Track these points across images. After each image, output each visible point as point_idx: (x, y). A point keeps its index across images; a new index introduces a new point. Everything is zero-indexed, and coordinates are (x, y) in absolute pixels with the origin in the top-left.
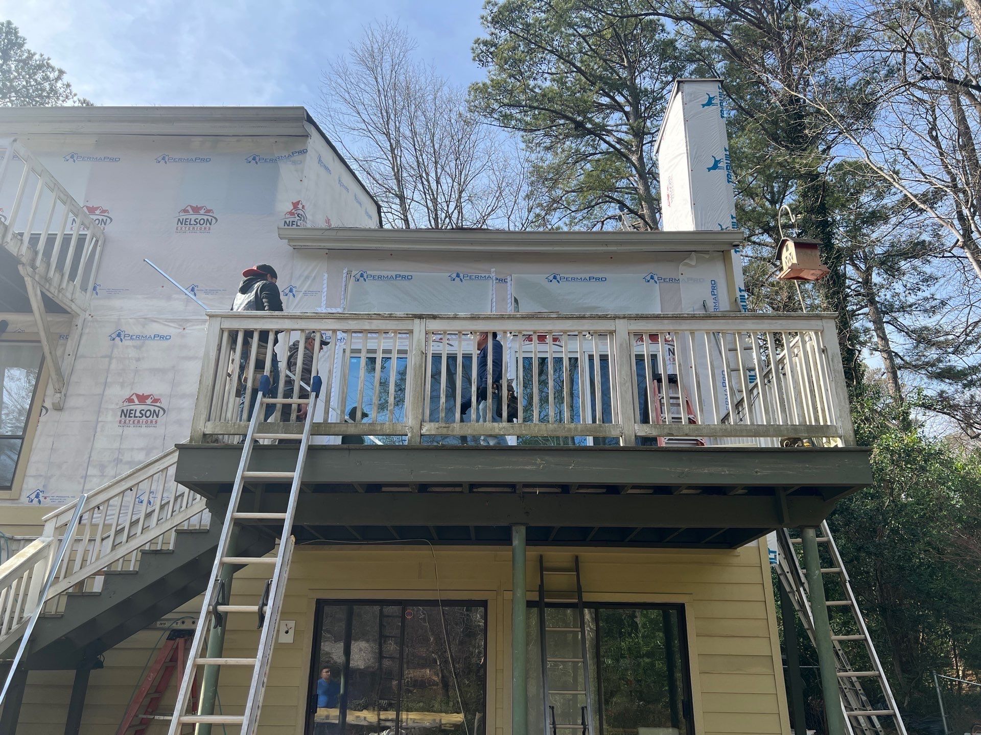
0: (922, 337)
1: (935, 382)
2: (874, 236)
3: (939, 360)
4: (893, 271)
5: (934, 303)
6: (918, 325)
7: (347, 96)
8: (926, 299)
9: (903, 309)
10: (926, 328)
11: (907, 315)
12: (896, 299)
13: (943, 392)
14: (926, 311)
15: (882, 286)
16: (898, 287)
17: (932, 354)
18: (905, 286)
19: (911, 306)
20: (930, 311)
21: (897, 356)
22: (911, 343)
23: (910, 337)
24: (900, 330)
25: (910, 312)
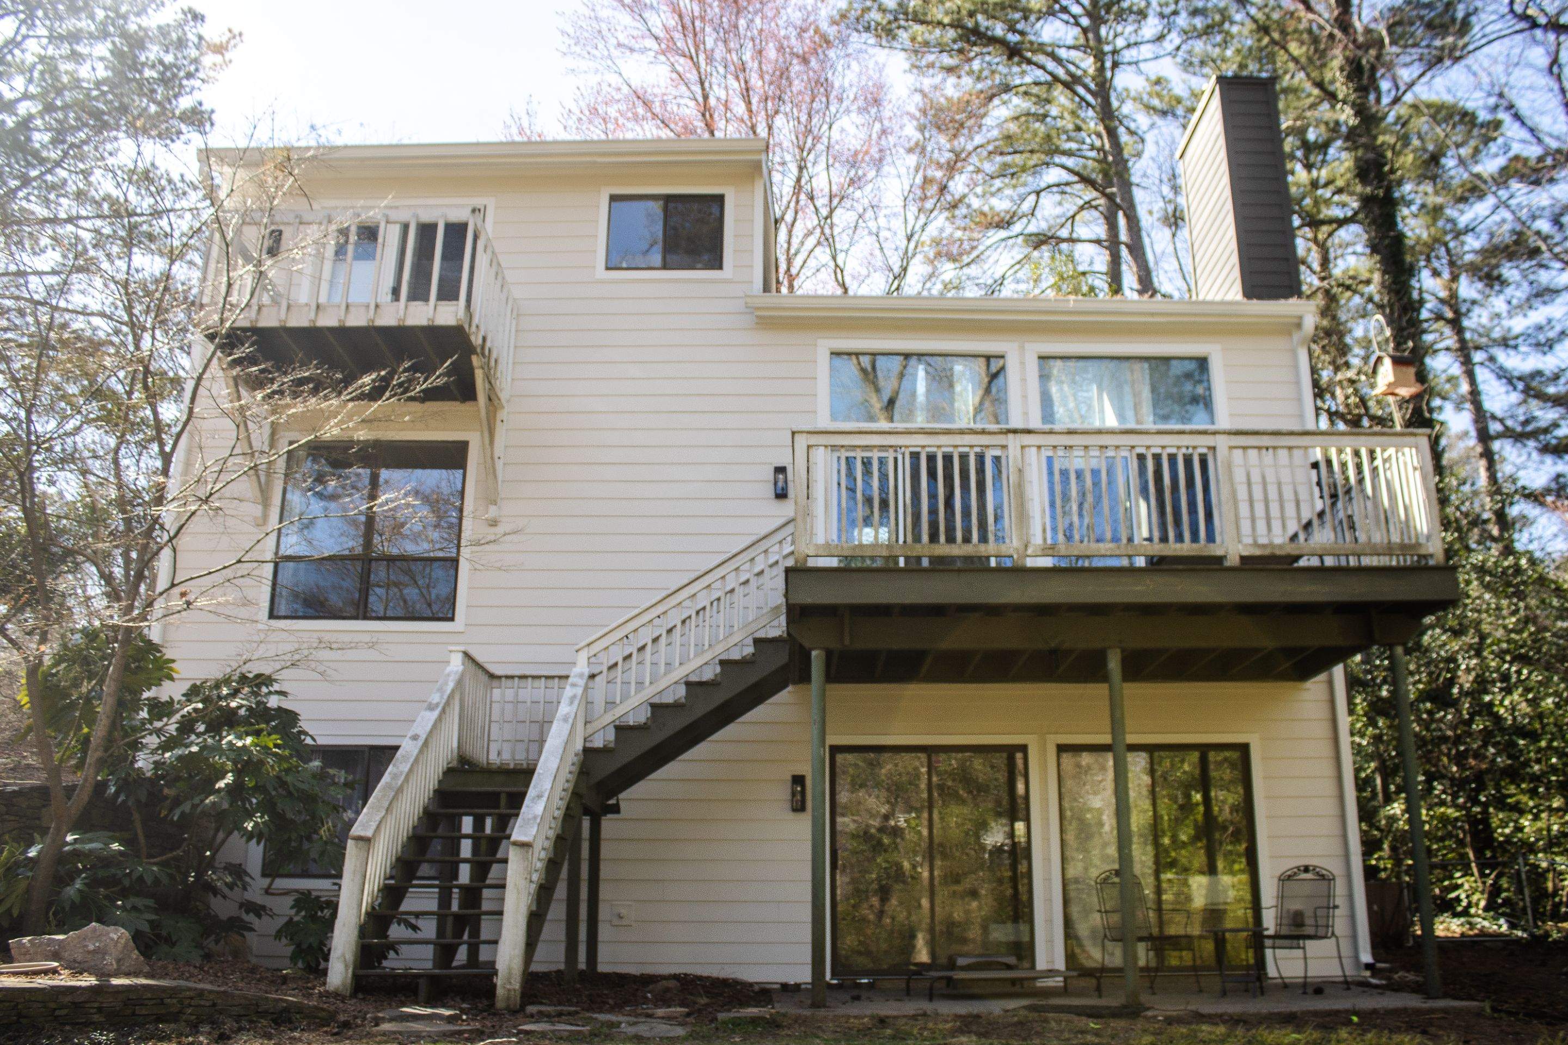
0: (1531, 387)
1: (1549, 459)
2: (1463, 221)
3: (1556, 425)
4: (1492, 280)
5: (1551, 334)
6: (1527, 368)
8: (1540, 328)
9: (1506, 342)
10: (1539, 373)
11: (1512, 352)
12: (1495, 321)
13: (1560, 475)
14: (1538, 345)
15: (1474, 302)
16: (1498, 303)
18: (1509, 303)
19: (1516, 338)
20: (1547, 346)
21: (1494, 417)
22: (1515, 397)
23: (1515, 389)
24: (1499, 377)
25: (1515, 347)
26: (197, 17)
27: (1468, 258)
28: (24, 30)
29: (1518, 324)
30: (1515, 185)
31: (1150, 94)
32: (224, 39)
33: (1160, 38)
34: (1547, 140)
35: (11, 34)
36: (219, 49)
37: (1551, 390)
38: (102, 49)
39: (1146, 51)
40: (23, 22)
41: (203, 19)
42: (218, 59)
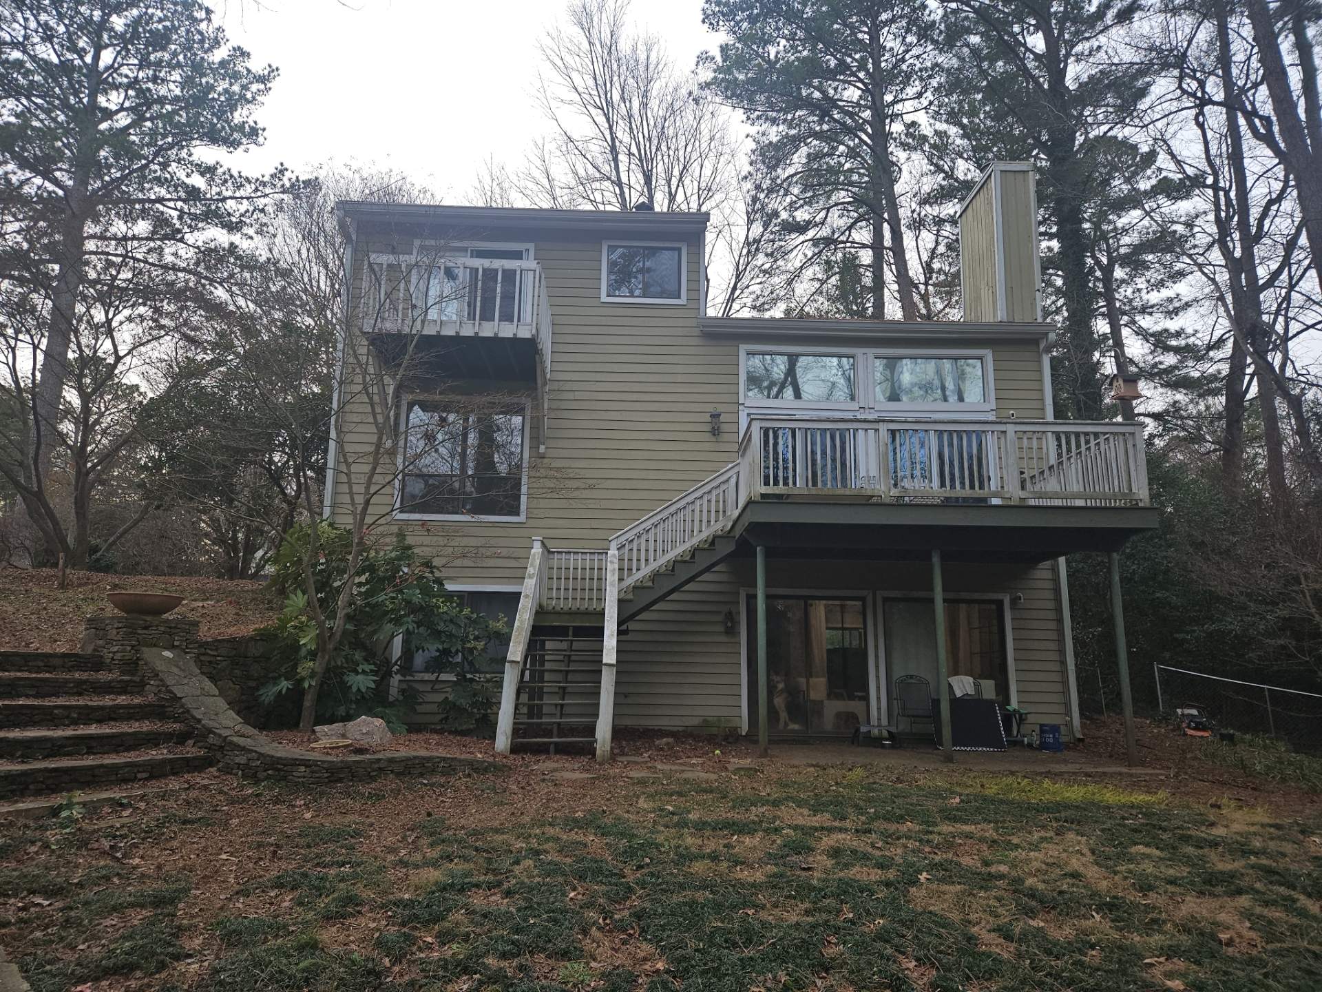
0: (1160, 341)
1: (1169, 391)
2: (1121, 224)
4: (1138, 266)
5: (1178, 305)
6: (1158, 328)
7: (560, 63)
8: (1170, 300)
9: (1145, 310)
10: (1166, 332)
11: (1148, 317)
12: (1137, 294)
13: (1175, 402)
14: (1167, 312)
15: (1123, 281)
16: (1141, 283)
17: (1170, 359)
18: (1148, 281)
19: (1152, 307)
20: (1173, 313)
21: (1131, 361)
22: (1147, 348)
23: (1148, 341)
24: (1137, 334)
25: (1151, 314)
26: (245, 54)
27: (1122, 251)
28: (119, 59)
29: (1154, 297)
30: (1162, 200)
31: (906, 135)
32: (266, 72)
33: (919, 95)
34: (1187, 168)
35: (111, 62)
36: (263, 79)
37: (1174, 343)
38: (176, 76)
39: (909, 106)
40: (119, 53)
41: (249, 55)
42: (262, 87)
